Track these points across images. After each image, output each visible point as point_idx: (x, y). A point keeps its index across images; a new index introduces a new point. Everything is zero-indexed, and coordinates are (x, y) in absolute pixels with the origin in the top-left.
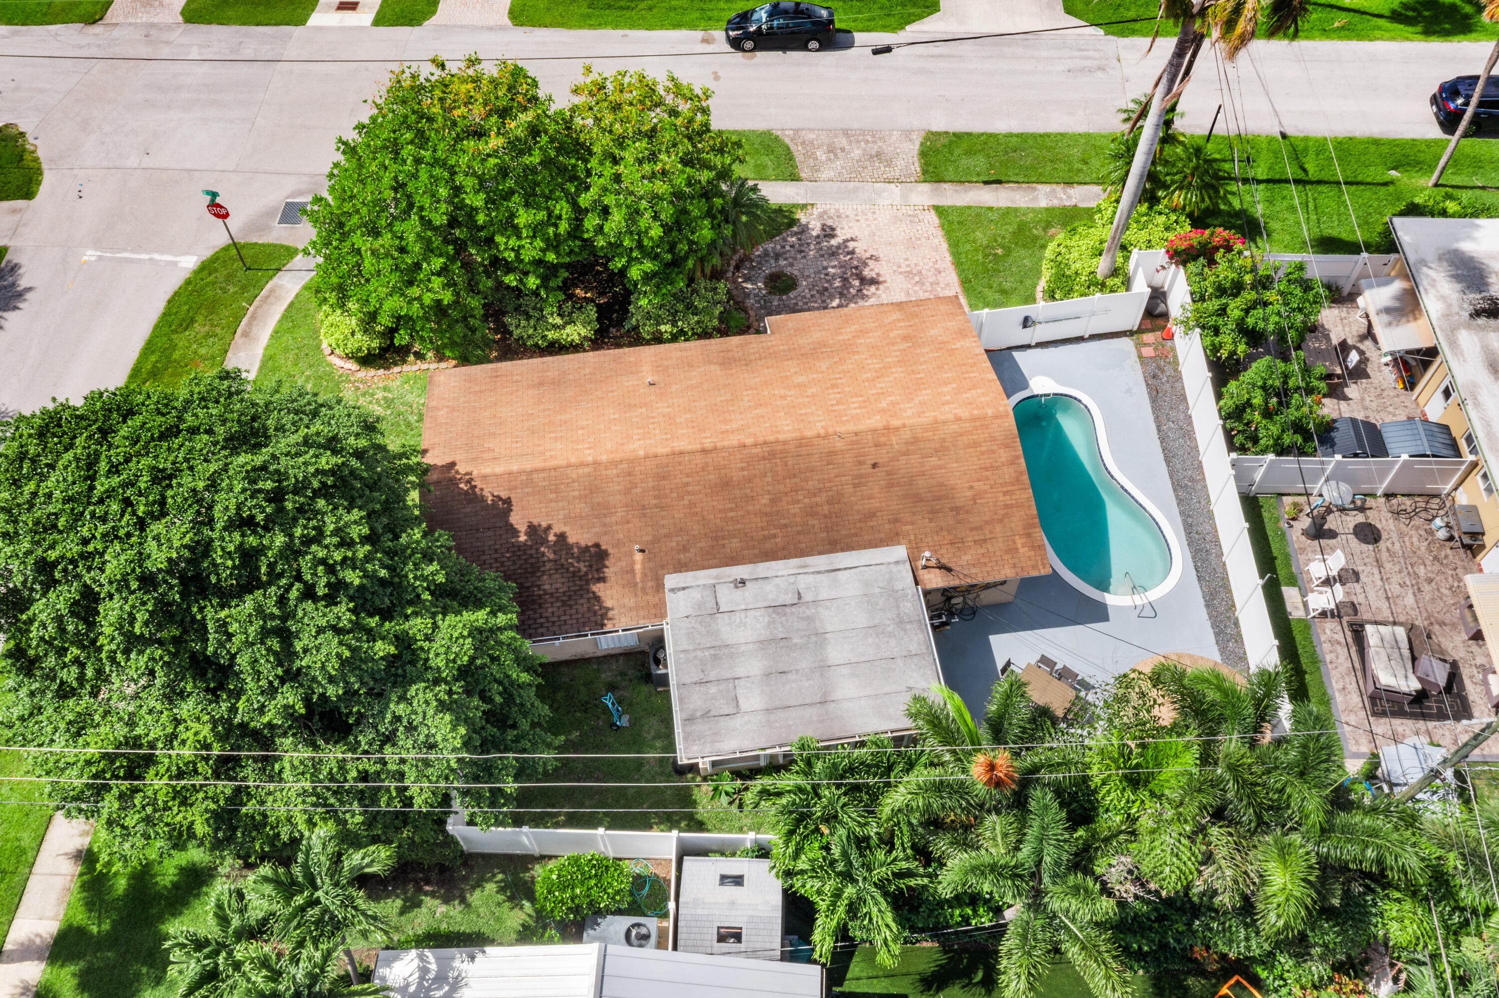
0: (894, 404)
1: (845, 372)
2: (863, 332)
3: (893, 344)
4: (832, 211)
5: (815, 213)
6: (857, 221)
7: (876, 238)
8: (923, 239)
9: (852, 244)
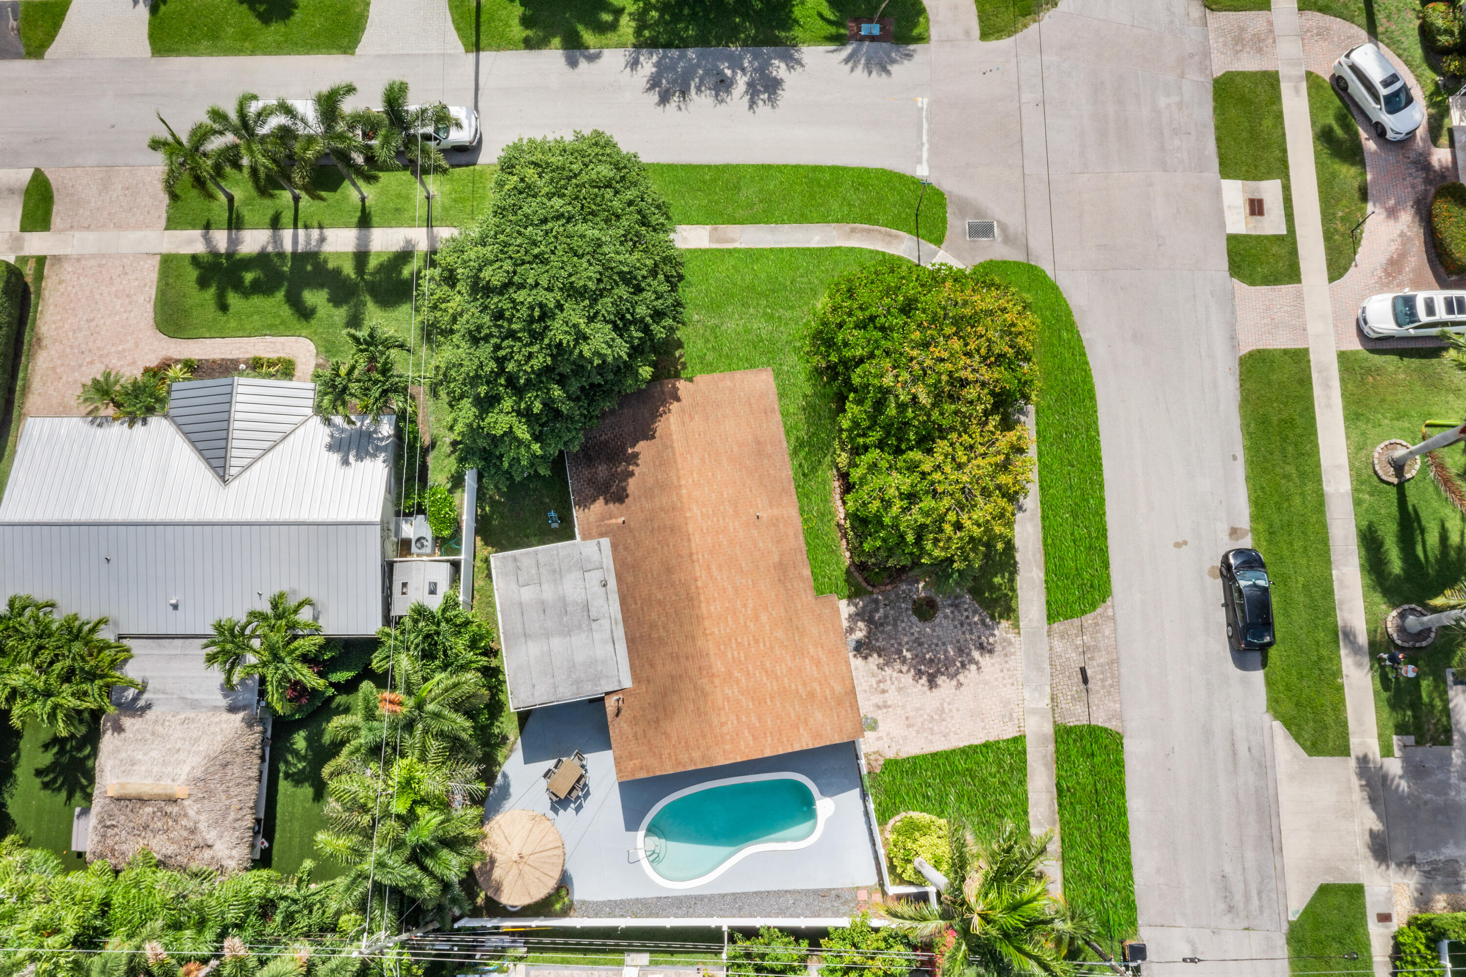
1: (772, 648)
2: (818, 663)
3: (804, 684)
4: (1013, 650)
5: (1009, 636)
6: (1002, 671)
7: (982, 686)
8: (982, 724)
9: (973, 667)
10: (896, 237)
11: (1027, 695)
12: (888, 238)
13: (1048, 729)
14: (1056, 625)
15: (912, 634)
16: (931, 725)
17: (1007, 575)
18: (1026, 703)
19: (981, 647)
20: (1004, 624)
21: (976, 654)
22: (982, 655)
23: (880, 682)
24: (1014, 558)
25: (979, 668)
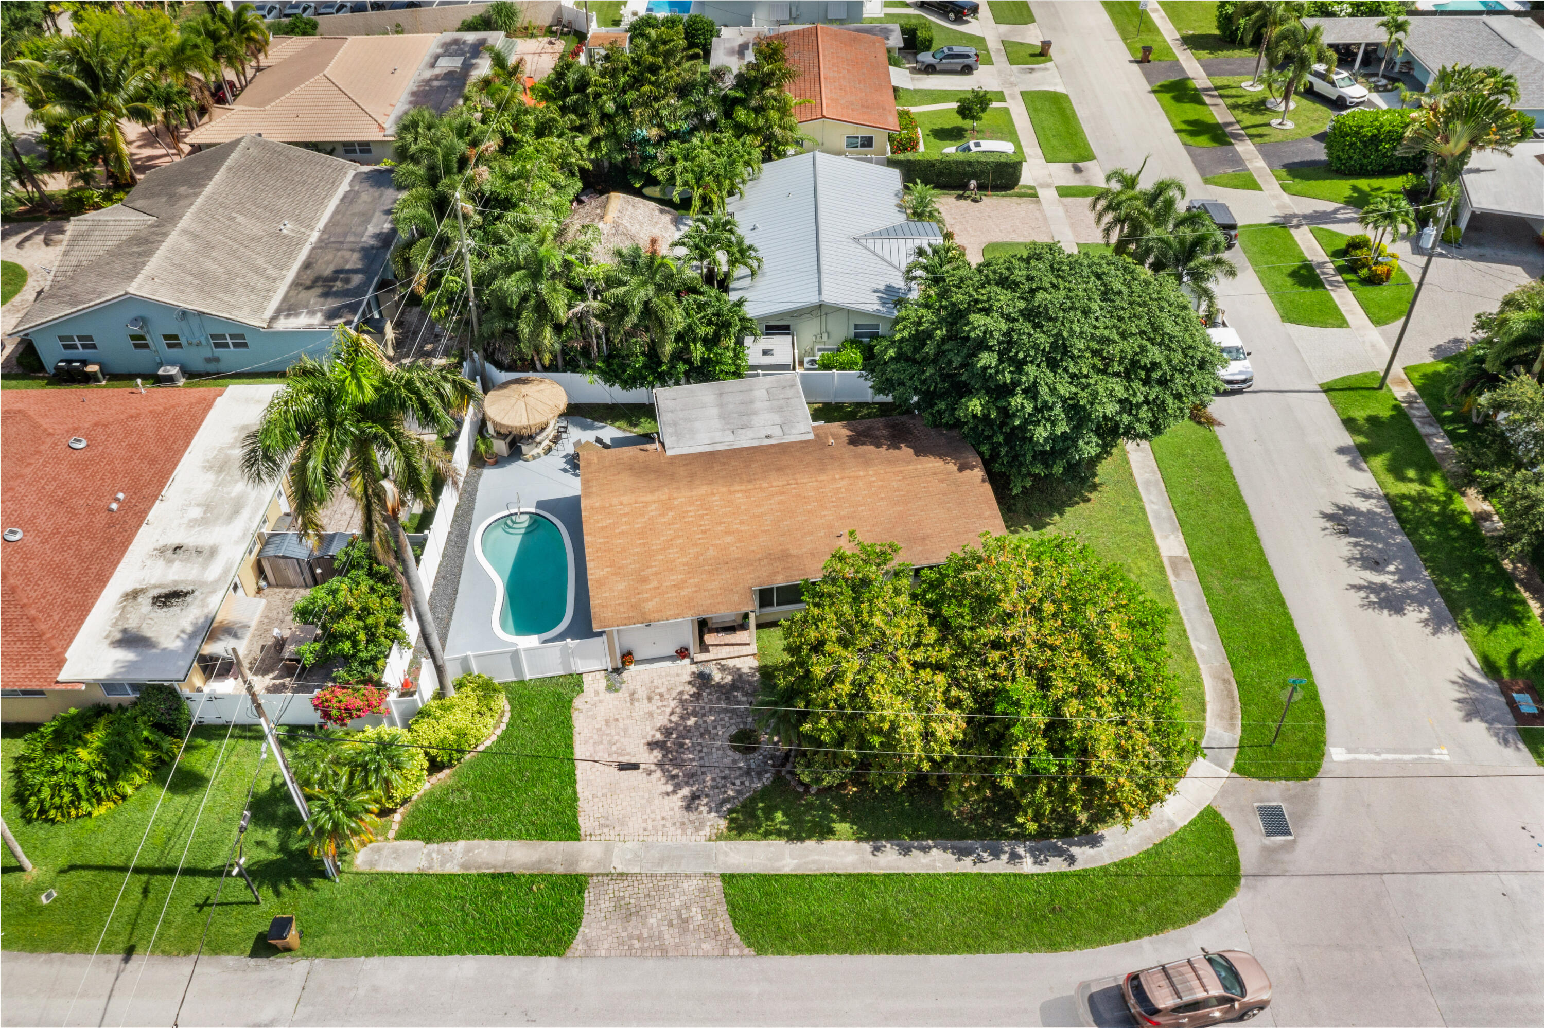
0: (663, 515)
1: (695, 545)
2: (678, 586)
3: (656, 574)
4: (689, 832)
5: (708, 829)
6: (663, 818)
7: (647, 796)
8: (599, 794)
9: (670, 788)
10: (1233, 726)
11: (629, 845)
12: (1227, 716)
13: (584, 867)
14: (719, 883)
15: (715, 728)
16: (605, 742)
17: (786, 827)
18: (620, 844)
19: (694, 797)
20: (723, 824)
21: (686, 791)
22: (685, 797)
23: (661, 695)
24: (809, 837)
25: (668, 794)
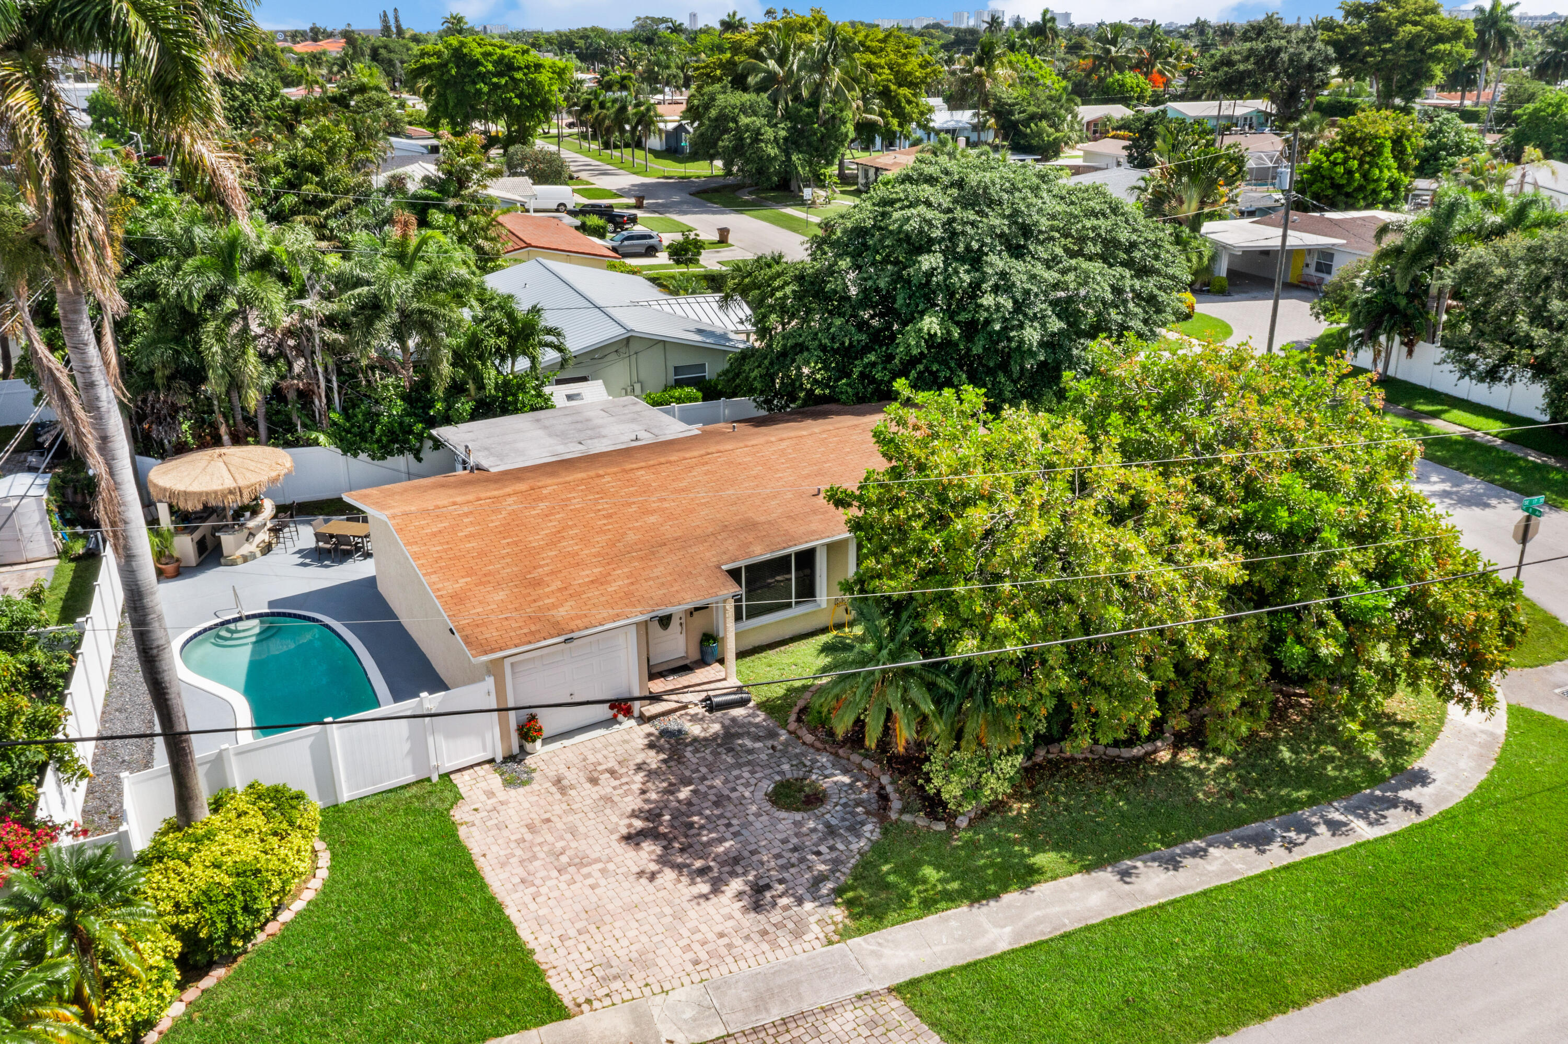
0: (530, 507)
1: (602, 532)
2: (598, 582)
4: (783, 942)
5: (815, 928)
6: (721, 935)
7: (668, 910)
8: (572, 932)
9: (705, 888)
11: (678, 995)
15: (734, 790)
16: (541, 855)
17: (955, 885)
18: (659, 999)
19: (759, 889)
20: (838, 914)
21: (737, 885)
22: (739, 895)
23: (612, 772)
24: (1005, 888)
25: (705, 897)
